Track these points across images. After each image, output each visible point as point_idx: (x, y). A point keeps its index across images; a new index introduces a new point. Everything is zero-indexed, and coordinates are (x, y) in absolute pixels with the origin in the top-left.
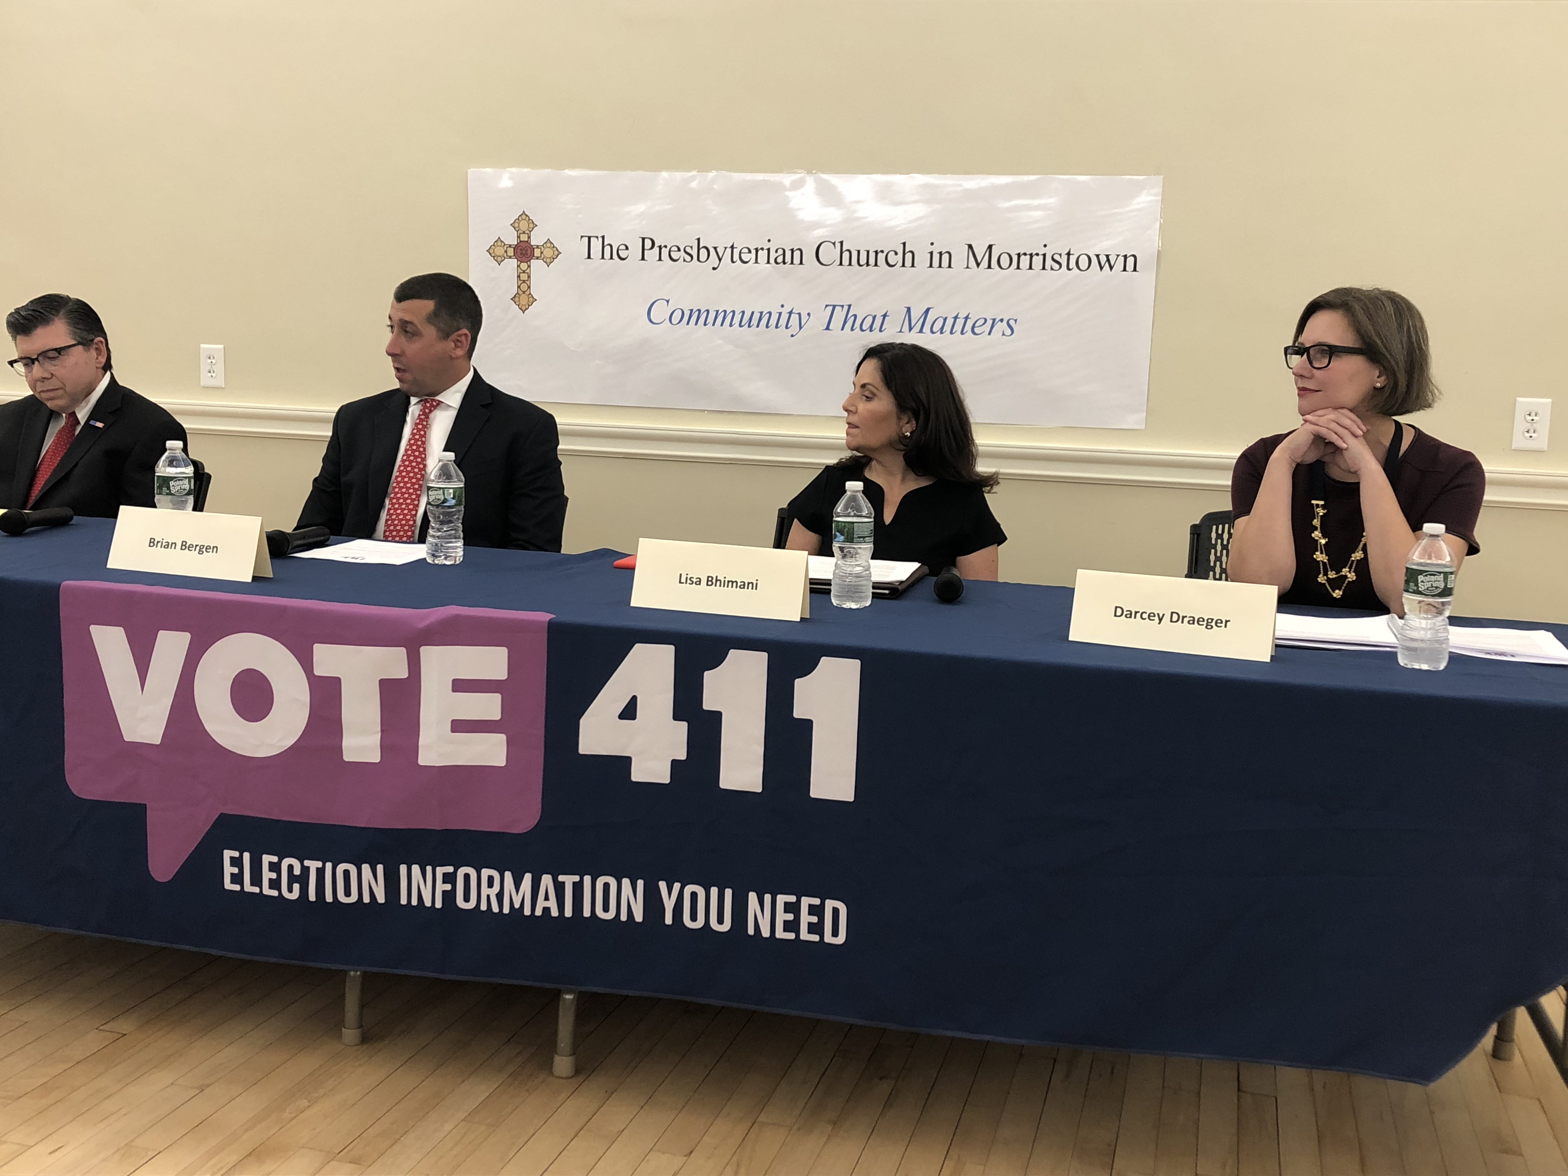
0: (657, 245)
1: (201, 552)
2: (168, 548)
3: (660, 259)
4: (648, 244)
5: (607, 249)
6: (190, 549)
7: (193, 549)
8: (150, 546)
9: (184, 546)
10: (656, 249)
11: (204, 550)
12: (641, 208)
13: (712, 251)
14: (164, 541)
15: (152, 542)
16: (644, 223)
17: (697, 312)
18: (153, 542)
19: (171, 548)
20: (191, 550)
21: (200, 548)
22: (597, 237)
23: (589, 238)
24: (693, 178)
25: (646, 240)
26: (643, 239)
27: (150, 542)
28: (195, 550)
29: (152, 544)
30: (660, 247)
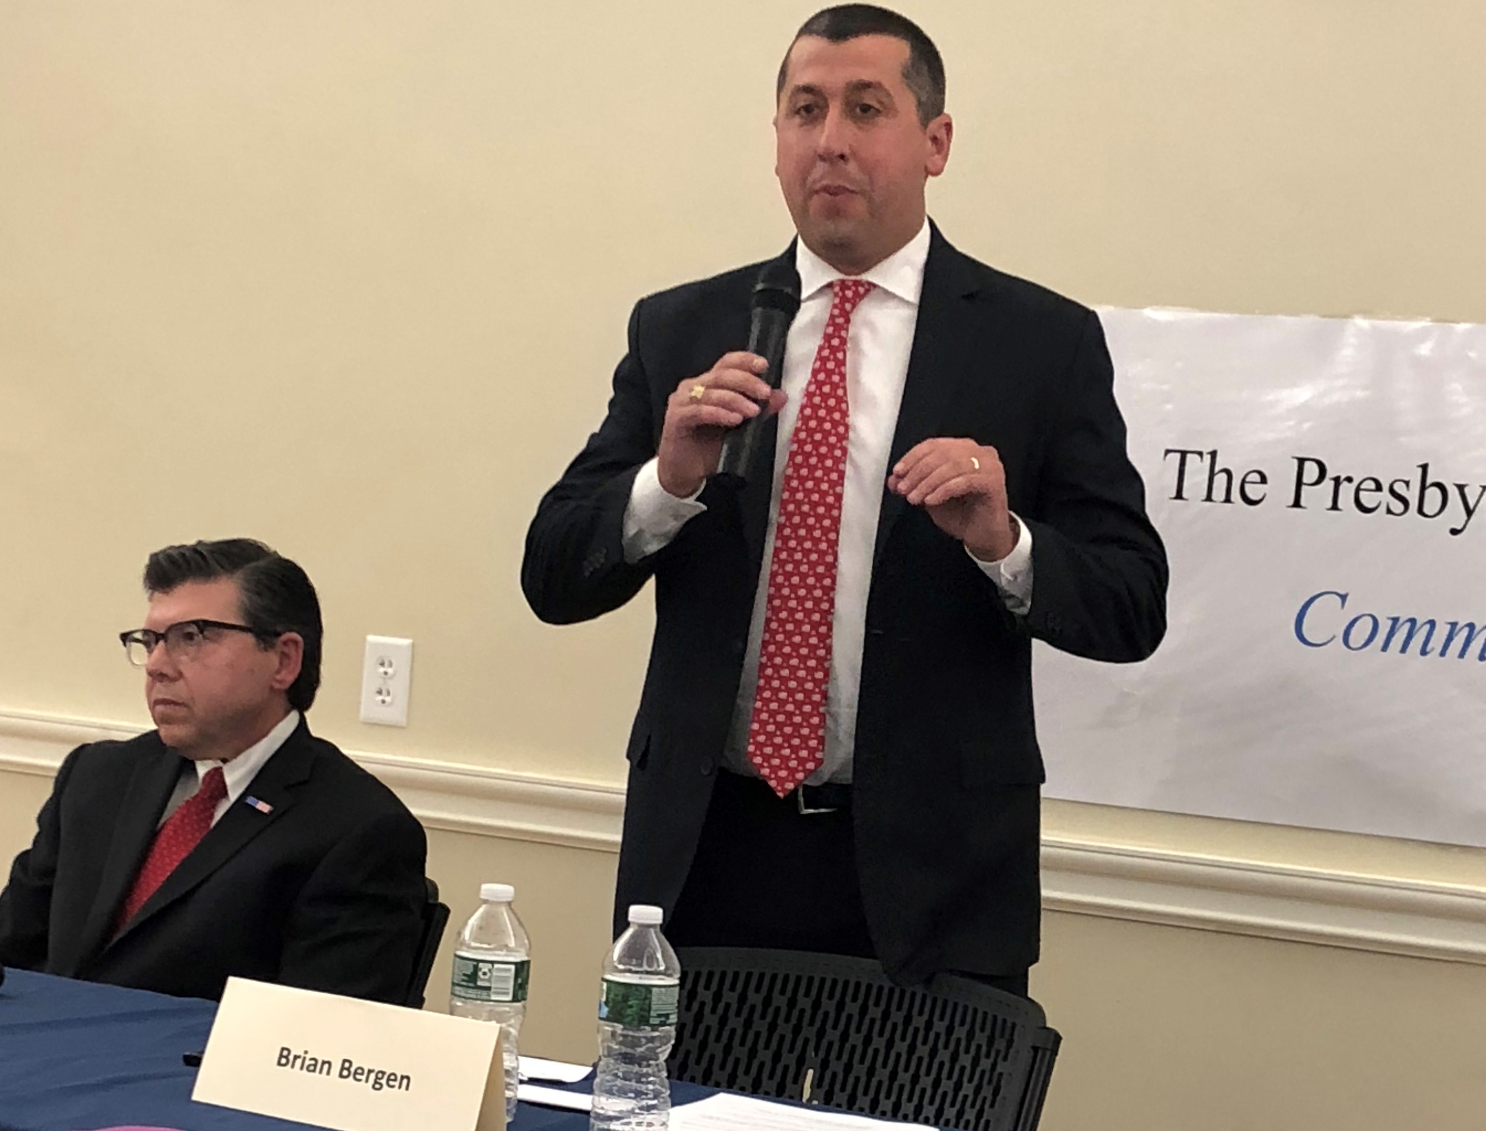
0: (1331, 473)
1: (378, 1085)
2: (314, 1071)
3: (1335, 507)
4: (1311, 472)
5: (1221, 480)
6: (358, 1077)
7: (364, 1077)
8: (279, 1064)
9: (347, 1070)
10: (1329, 485)
11: (384, 1081)
12: (1302, 394)
13: (1453, 493)
14: (308, 1056)
15: (285, 1057)
16: (1306, 426)
17: (1408, 625)
18: (287, 1057)
19: (321, 1072)
20: (360, 1080)
21: (377, 1078)
22: (1200, 454)
23: (1184, 454)
24: (1422, 336)
25: (1307, 464)
26: (1301, 461)
27: (281, 1056)
28: (367, 1081)
29: (284, 1061)
30: (1337, 481)
